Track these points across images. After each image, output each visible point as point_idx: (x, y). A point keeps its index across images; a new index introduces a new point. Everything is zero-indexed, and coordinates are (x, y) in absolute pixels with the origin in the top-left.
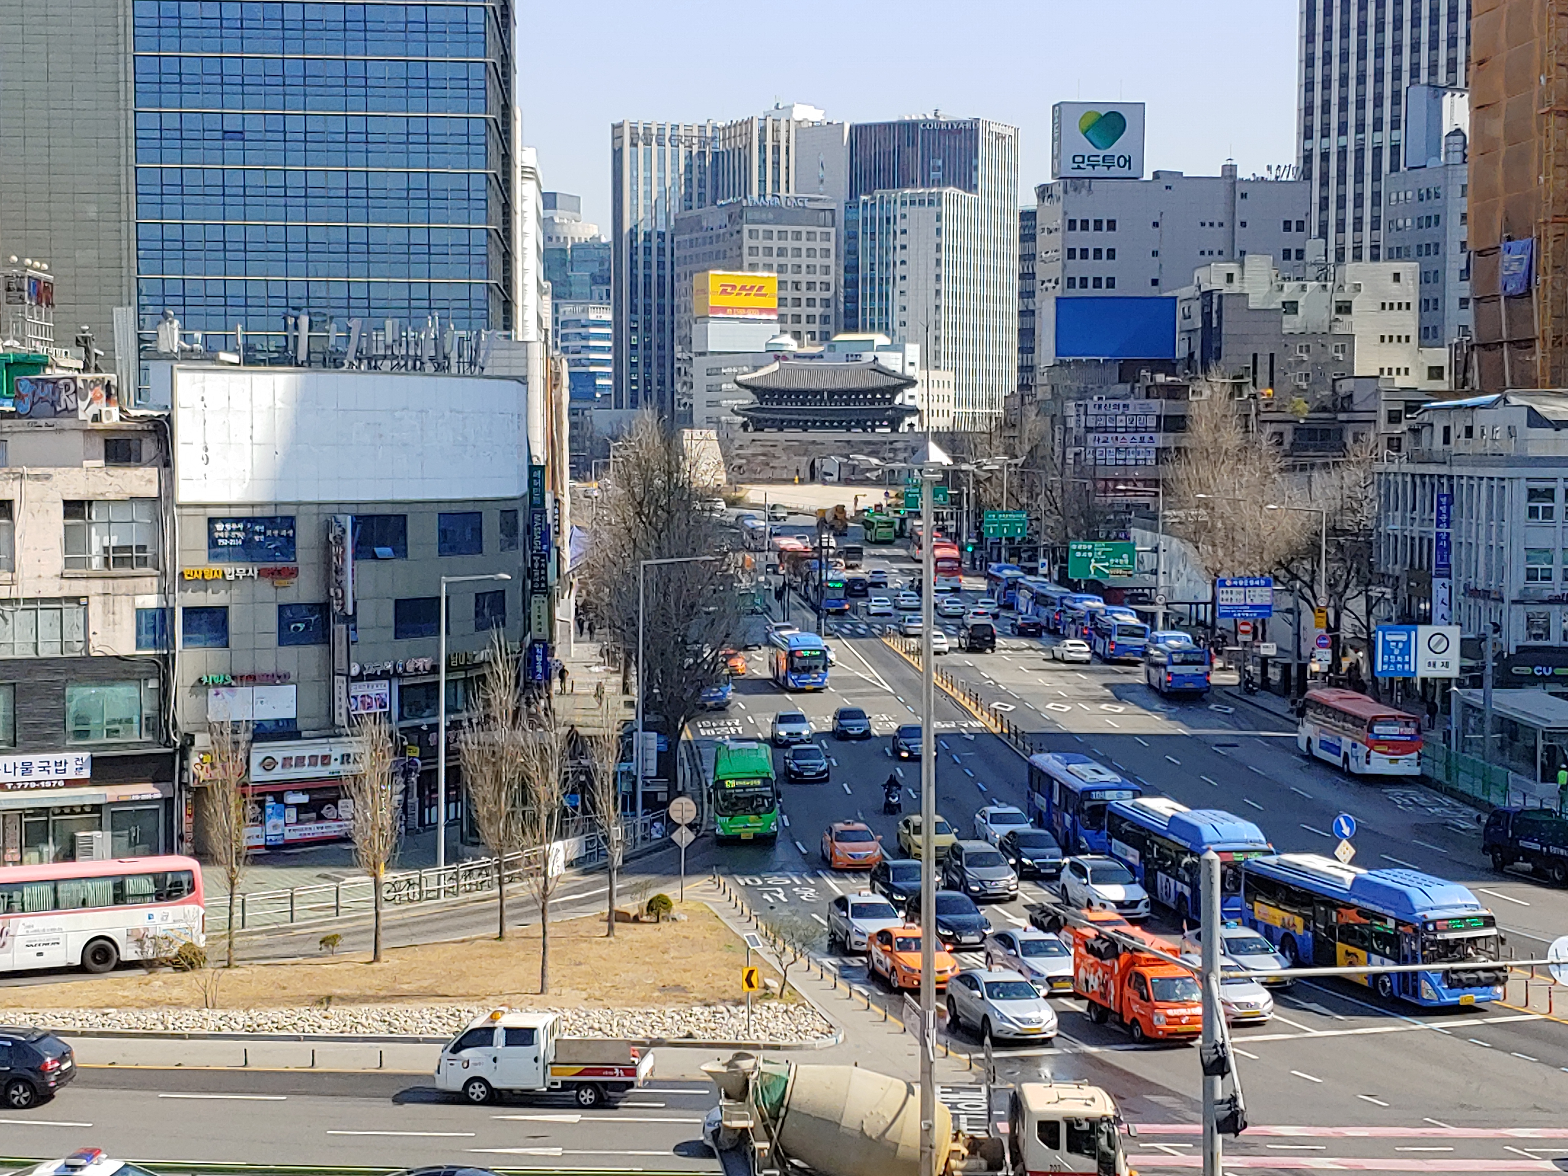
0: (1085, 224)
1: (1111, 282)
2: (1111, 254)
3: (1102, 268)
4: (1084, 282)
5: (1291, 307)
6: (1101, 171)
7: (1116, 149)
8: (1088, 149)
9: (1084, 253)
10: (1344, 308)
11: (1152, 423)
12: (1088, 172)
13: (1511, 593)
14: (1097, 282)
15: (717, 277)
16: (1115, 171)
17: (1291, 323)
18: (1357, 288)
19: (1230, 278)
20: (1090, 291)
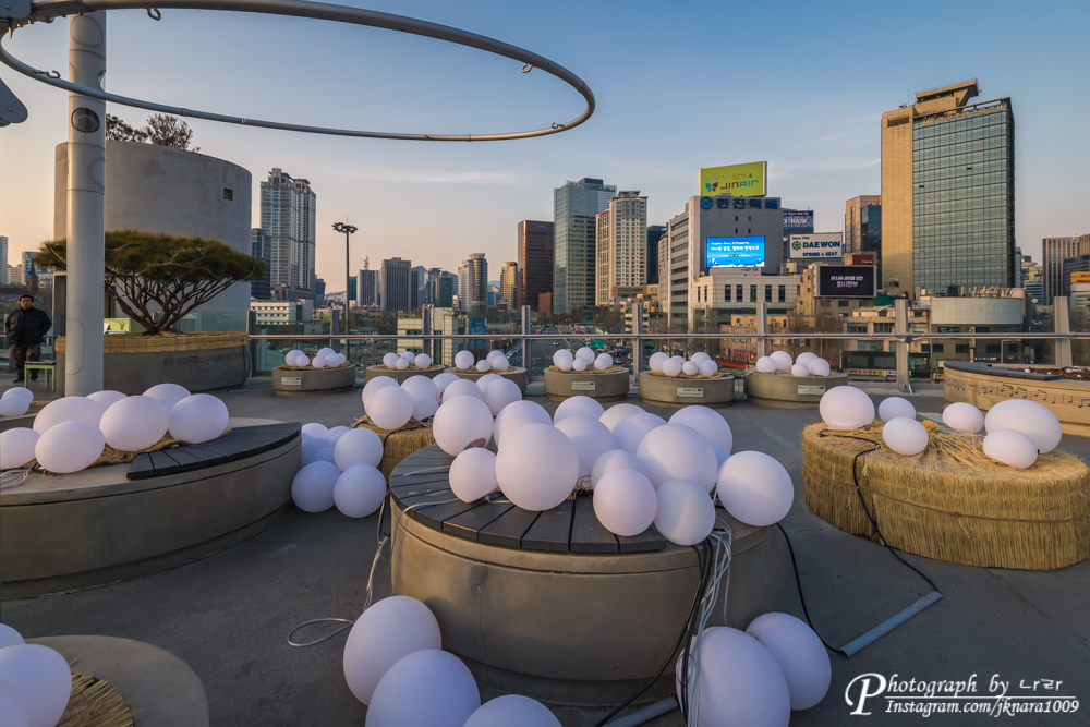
15: (1078, 274)
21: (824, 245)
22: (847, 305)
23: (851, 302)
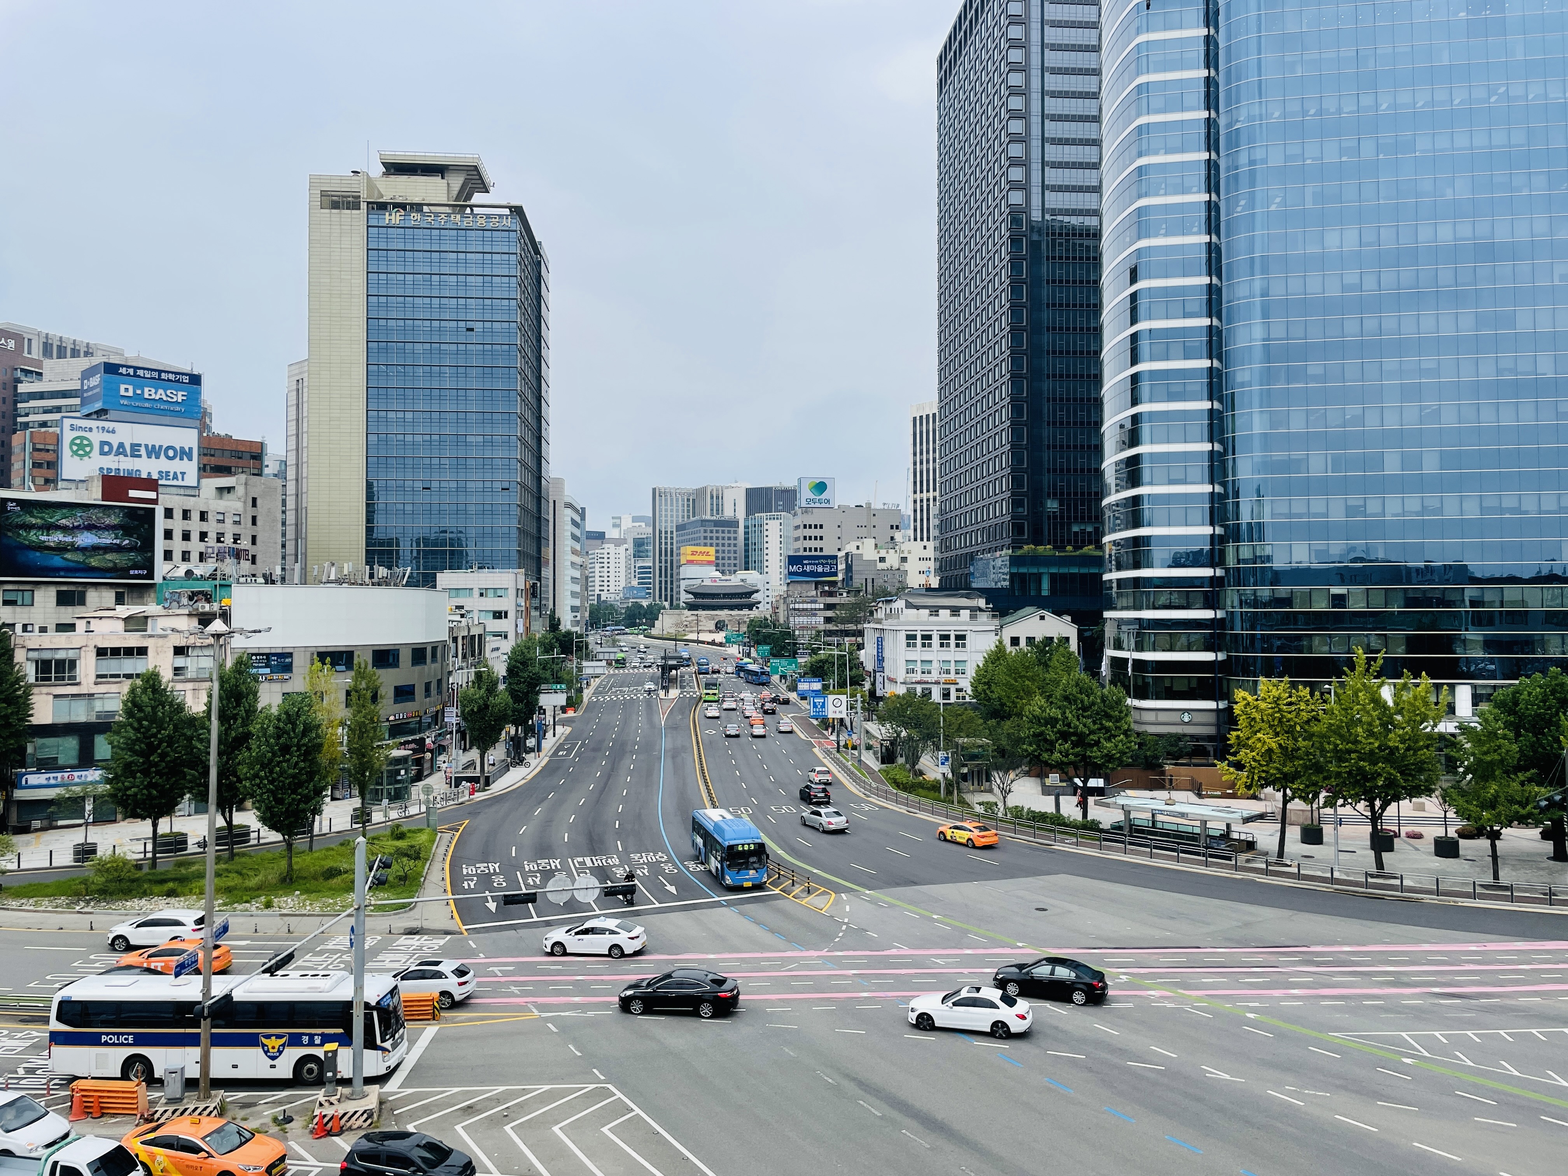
0: (810, 527)
1: (821, 549)
2: (821, 538)
3: (817, 544)
4: (810, 549)
5: (882, 560)
6: (817, 505)
7: (824, 496)
8: (812, 496)
9: (810, 538)
10: (904, 560)
11: (822, 606)
12: (813, 505)
13: (900, 679)
14: (816, 550)
15: (690, 549)
16: (823, 505)
17: (880, 566)
18: (909, 552)
19: (858, 548)
20: (813, 553)
21: (154, 452)
22: (82, 602)
23: (92, 596)
